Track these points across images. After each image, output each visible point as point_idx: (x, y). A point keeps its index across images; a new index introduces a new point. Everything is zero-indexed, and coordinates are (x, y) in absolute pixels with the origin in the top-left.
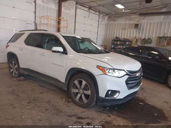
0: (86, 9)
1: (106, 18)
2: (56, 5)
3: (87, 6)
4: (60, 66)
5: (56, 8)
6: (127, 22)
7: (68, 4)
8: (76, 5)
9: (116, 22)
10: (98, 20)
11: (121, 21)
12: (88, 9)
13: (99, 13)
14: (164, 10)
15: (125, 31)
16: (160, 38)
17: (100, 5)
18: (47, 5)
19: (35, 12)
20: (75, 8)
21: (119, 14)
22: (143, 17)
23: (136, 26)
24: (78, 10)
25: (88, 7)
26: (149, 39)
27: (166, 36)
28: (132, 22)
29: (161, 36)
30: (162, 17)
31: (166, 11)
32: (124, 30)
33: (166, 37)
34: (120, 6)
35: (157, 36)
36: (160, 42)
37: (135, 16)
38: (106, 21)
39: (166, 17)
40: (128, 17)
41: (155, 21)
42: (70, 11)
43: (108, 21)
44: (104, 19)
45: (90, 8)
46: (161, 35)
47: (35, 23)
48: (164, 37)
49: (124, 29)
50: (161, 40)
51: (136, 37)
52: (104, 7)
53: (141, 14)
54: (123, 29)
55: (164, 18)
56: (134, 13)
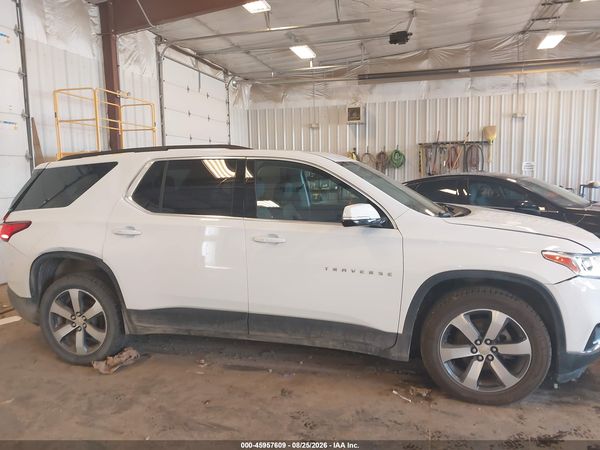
0: (189, 60)
1: (247, 90)
2: (94, 46)
3: (189, 51)
4: (371, 273)
5: (94, 55)
6: (321, 102)
7: (132, 41)
8: (157, 44)
9: (282, 106)
10: (225, 99)
11: (299, 101)
12: (194, 59)
13: (226, 73)
14: (425, 65)
15: (315, 131)
16: (426, 147)
17: (237, 48)
18: (61, 46)
19: (24, 75)
20: (154, 57)
21: (287, 78)
22: (369, 86)
23: (354, 113)
24: (166, 63)
25: (193, 53)
26: (397, 152)
27: (441, 140)
28: (334, 103)
29: (427, 142)
30: (424, 84)
31: (430, 67)
32: (313, 128)
33: (442, 143)
34: (303, 52)
35: (417, 142)
36: (428, 159)
37: (340, 84)
38: (246, 103)
39: (433, 83)
40: (318, 86)
41: (404, 97)
42: (141, 69)
43: (255, 101)
44: (240, 95)
45: (199, 57)
46: (430, 140)
47: (28, 118)
48: (436, 144)
49: (313, 126)
50: (431, 154)
51: (355, 149)
52: (248, 53)
53: (363, 78)
54: (310, 127)
55: (429, 89)
56: (337, 74)
